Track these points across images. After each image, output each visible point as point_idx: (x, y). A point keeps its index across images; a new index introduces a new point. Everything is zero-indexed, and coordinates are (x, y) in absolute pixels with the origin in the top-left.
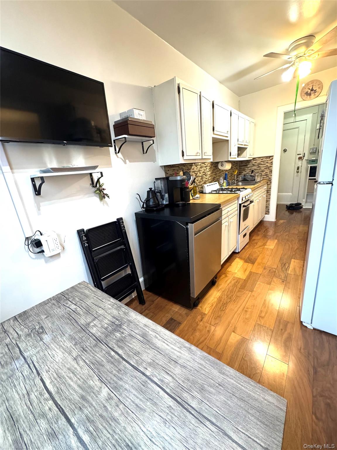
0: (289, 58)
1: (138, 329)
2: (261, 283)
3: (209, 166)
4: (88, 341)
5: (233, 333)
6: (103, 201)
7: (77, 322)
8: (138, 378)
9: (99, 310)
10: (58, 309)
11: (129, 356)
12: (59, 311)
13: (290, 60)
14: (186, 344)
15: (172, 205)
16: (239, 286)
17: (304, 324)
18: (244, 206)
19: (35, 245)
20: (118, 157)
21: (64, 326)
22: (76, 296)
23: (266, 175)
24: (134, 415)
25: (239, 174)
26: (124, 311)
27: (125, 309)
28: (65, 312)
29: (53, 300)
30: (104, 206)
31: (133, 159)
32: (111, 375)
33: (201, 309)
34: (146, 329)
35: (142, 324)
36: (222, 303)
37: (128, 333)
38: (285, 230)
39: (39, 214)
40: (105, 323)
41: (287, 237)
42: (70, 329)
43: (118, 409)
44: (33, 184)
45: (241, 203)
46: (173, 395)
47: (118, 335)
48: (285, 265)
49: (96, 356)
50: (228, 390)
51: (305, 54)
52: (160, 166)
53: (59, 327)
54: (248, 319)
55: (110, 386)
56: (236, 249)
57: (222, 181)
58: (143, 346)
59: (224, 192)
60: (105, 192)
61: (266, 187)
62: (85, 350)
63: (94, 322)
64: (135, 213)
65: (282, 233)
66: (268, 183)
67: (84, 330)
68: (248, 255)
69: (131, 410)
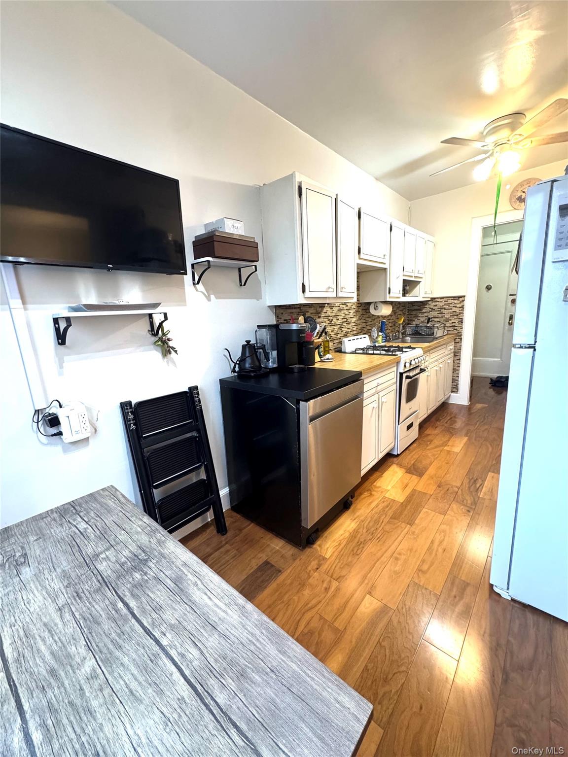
0: (483, 146)
1: (172, 569)
2: (430, 511)
3: (354, 309)
4: (89, 582)
5: (368, 595)
6: (167, 359)
7: (80, 551)
8: (147, 649)
9: (120, 535)
10: (59, 527)
11: (144, 611)
12: (59, 532)
13: (485, 148)
14: (239, 599)
15: (283, 369)
16: (390, 513)
17: (495, 589)
18: (408, 377)
19: (49, 423)
20: (197, 290)
21: (59, 555)
22: (92, 508)
23: (453, 327)
24: (123, 708)
25: (408, 322)
26: (159, 538)
27: (162, 535)
28: (67, 533)
29: (54, 513)
30: (169, 366)
31: (221, 294)
32: (106, 640)
33: (318, 548)
34: (185, 571)
35: (180, 561)
36: (357, 539)
37: (154, 575)
38: (482, 422)
39: (61, 374)
40: (124, 556)
41: (485, 434)
42: (67, 561)
43: (100, 695)
44: (55, 327)
45: (402, 371)
46: (193, 680)
47: (137, 576)
48: (475, 481)
49: (94, 607)
50: (283, 681)
51: (508, 141)
52: (269, 306)
53: (51, 556)
54: (398, 574)
55: (100, 657)
56: (392, 449)
57: (375, 333)
58: (171, 597)
59: (375, 352)
60: (171, 344)
61: (452, 347)
62: (79, 597)
63: (107, 553)
64: (220, 380)
65: (478, 427)
66: (457, 340)
67: (87, 565)
68: (414, 461)
69: (120, 699)
